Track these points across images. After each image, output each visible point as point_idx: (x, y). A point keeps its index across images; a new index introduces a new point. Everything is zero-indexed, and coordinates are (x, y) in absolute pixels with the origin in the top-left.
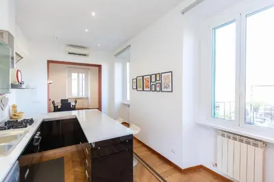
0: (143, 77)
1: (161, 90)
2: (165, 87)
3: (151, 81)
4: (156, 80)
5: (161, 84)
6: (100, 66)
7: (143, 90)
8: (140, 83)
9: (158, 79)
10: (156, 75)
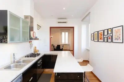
0: (98, 32)
1: (112, 41)
2: (116, 39)
3: (104, 35)
4: (108, 33)
5: (112, 36)
6: (73, 28)
7: (98, 41)
8: (96, 36)
9: (110, 32)
10: (108, 30)
